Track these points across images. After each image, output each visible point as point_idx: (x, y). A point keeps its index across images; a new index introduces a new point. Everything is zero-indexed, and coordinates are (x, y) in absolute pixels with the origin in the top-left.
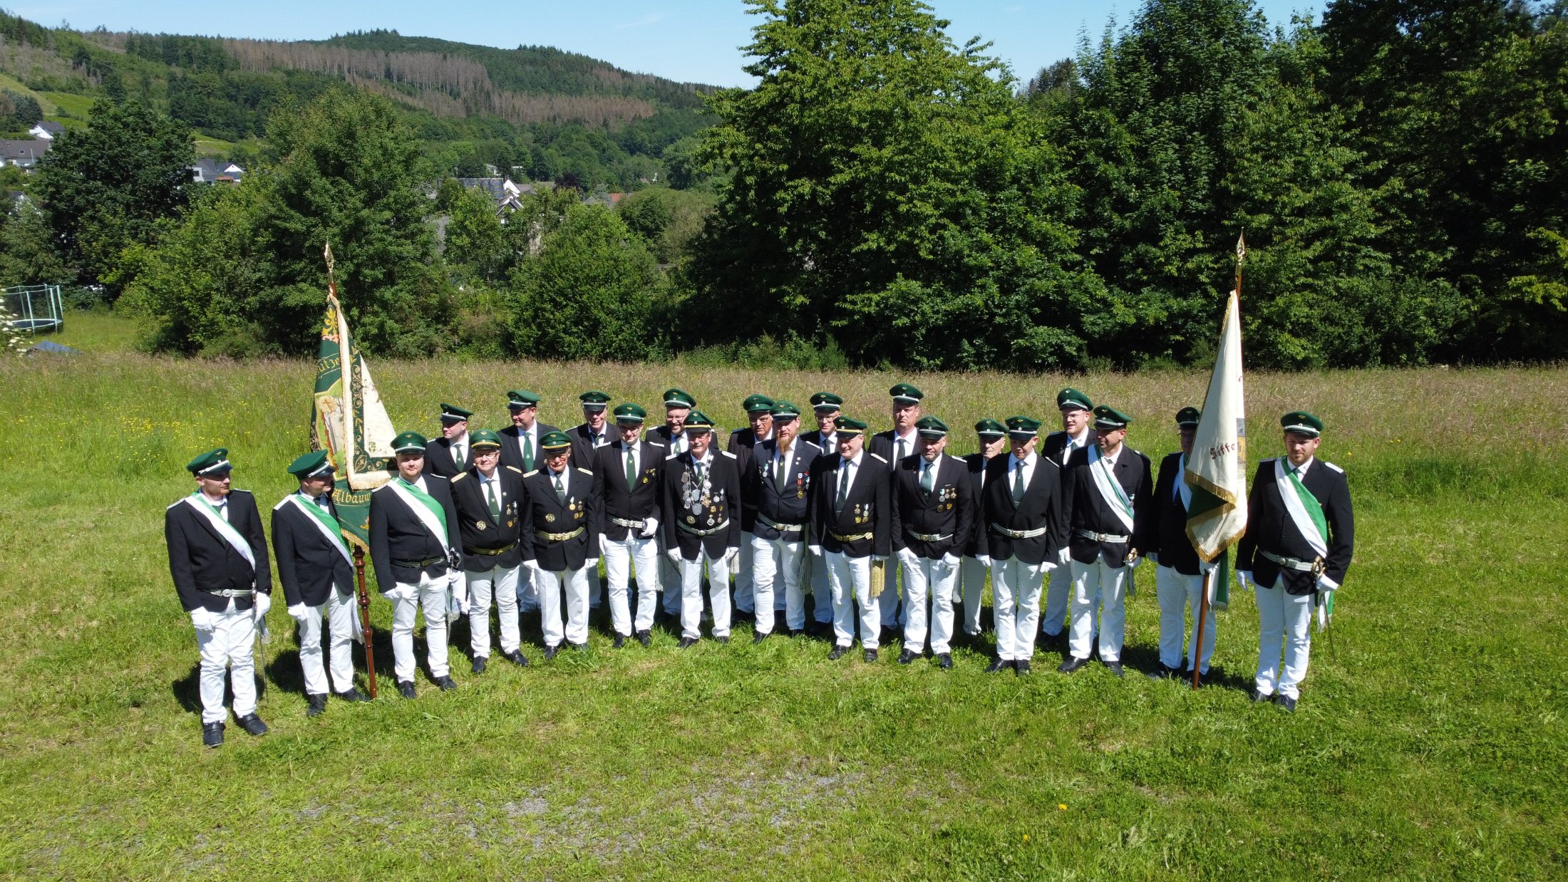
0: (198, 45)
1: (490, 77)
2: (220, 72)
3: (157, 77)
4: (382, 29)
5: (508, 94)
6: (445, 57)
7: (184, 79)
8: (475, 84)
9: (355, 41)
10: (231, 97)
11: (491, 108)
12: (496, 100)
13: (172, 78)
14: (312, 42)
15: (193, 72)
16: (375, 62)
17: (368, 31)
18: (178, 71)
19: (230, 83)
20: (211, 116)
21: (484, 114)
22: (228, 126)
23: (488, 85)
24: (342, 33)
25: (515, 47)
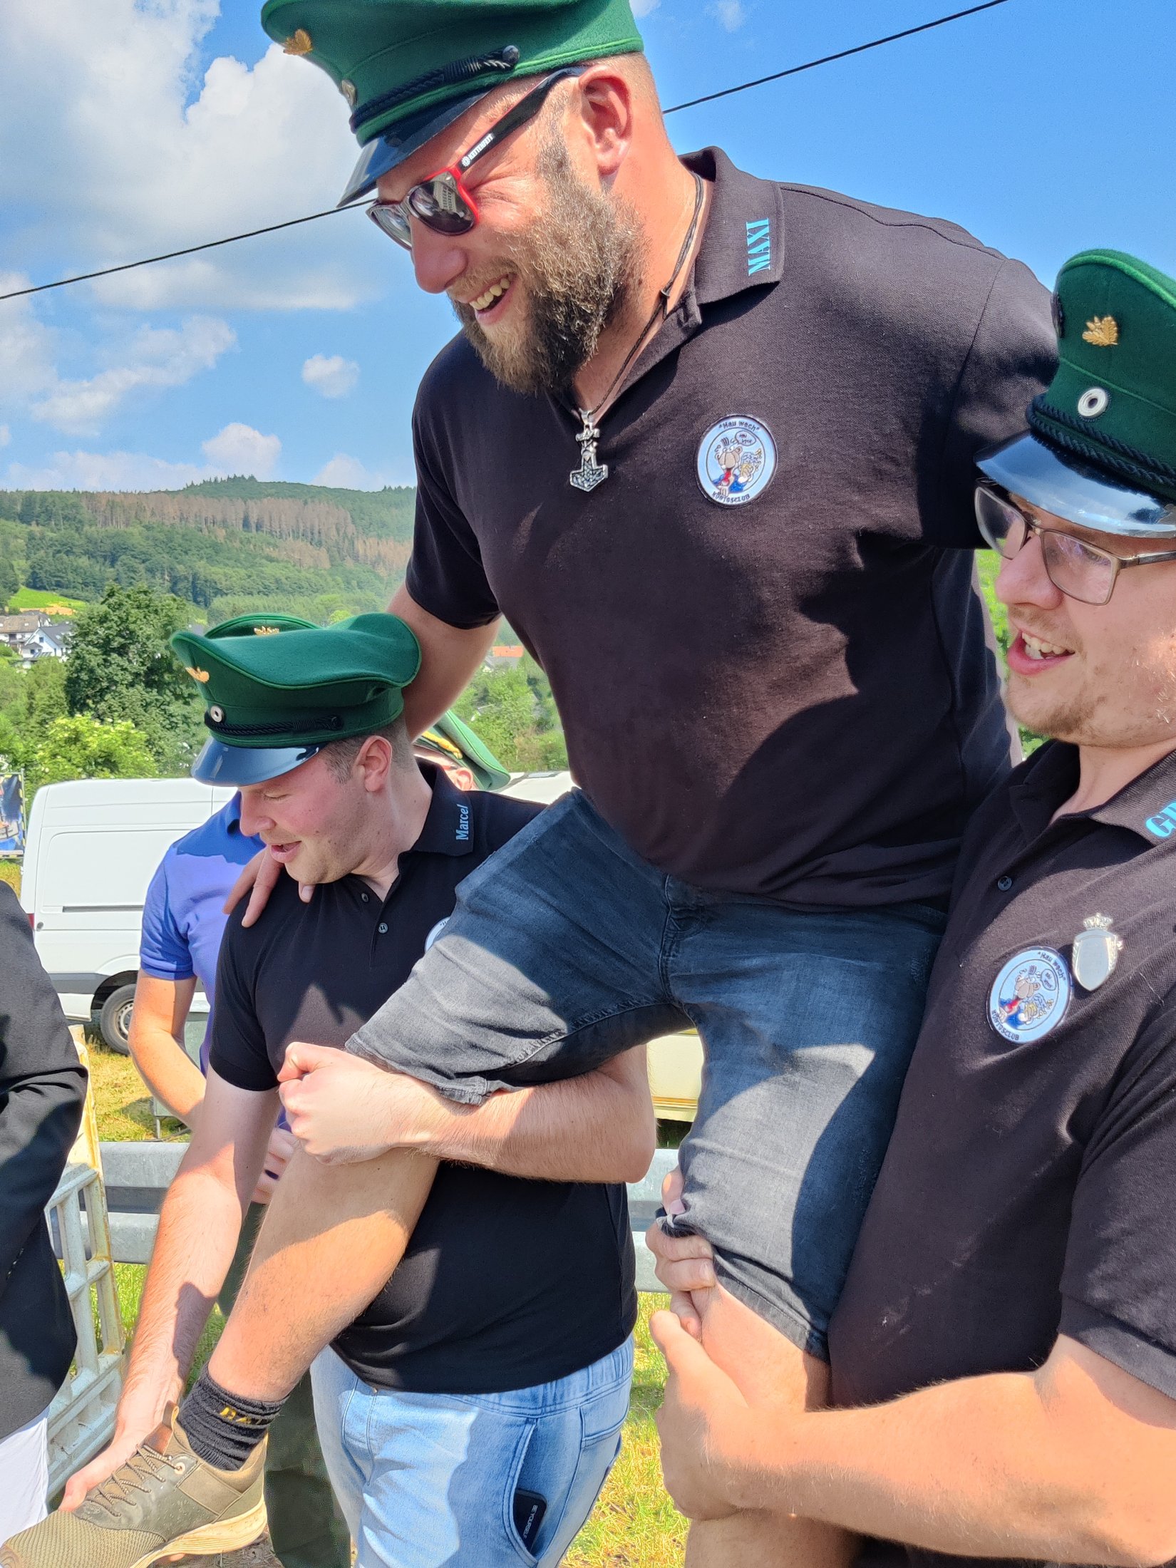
0: (57, 500)
1: (353, 522)
2: (77, 530)
3: (16, 537)
4: (238, 475)
5: (372, 541)
6: (306, 503)
7: (42, 538)
8: (338, 530)
9: (212, 489)
10: (91, 555)
11: (356, 558)
12: (360, 547)
13: (31, 537)
14: (167, 492)
15: (52, 531)
16: (235, 511)
17: (225, 478)
18: (35, 528)
19: (89, 540)
20: (71, 576)
21: (349, 563)
22: (86, 584)
23: (351, 529)
24: (198, 482)
25: (381, 489)
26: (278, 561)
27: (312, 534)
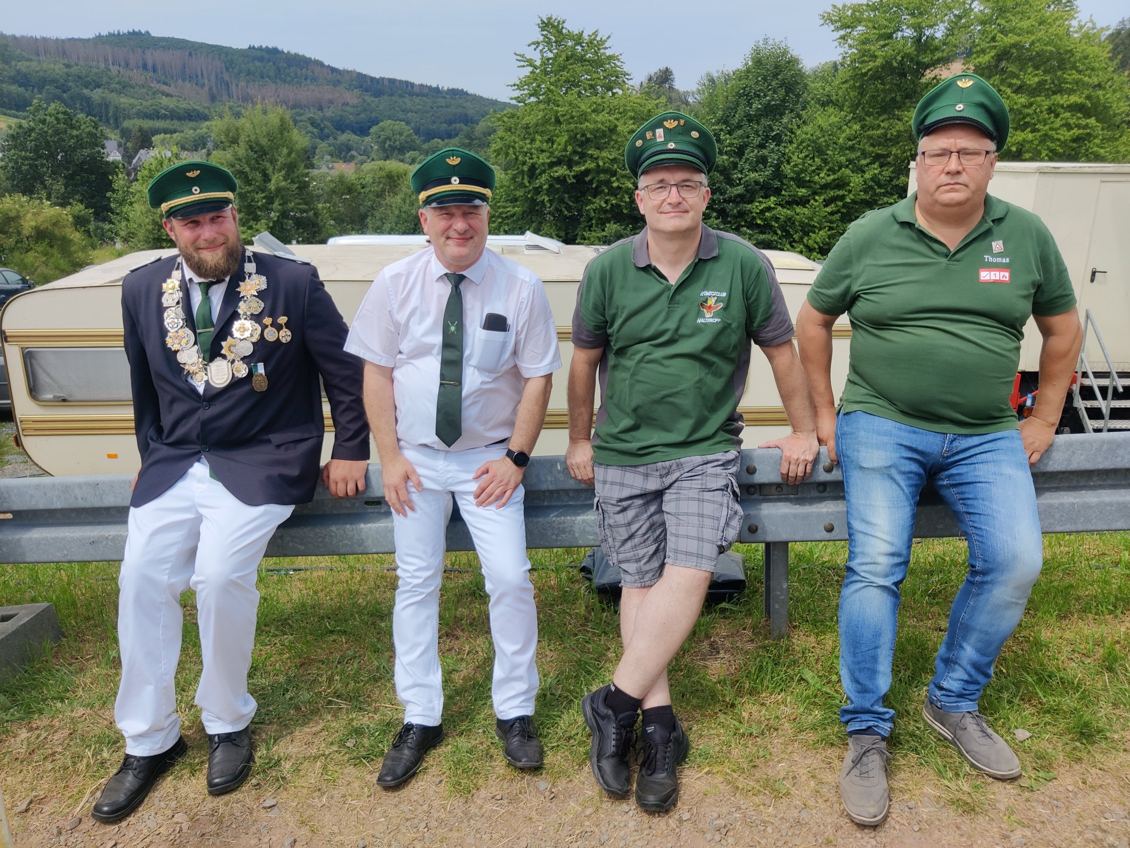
1: (227, 69)
4: (137, 30)
5: (242, 84)
6: (190, 54)
8: (217, 76)
10: (21, 84)
11: (230, 95)
12: (233, 88)
14: (80, 40)
16: (135, 57)
17: (125, 31)
23: (226, 77)
24: (103, 33)
25: (246, 47)
26: (172, 96)
27: (197, 76)
